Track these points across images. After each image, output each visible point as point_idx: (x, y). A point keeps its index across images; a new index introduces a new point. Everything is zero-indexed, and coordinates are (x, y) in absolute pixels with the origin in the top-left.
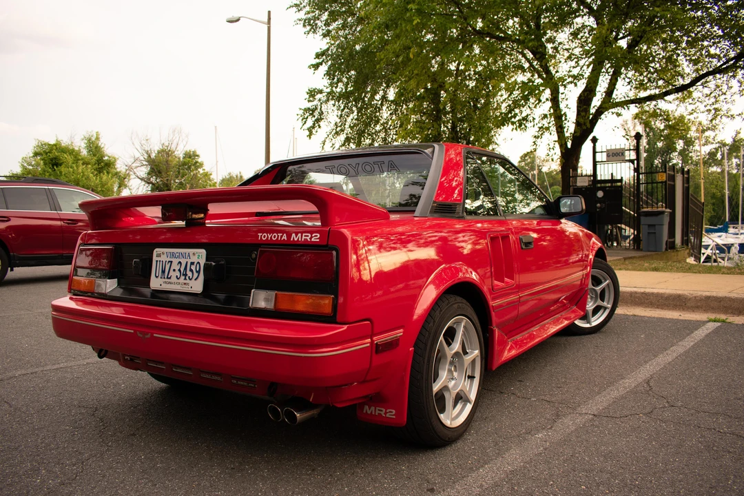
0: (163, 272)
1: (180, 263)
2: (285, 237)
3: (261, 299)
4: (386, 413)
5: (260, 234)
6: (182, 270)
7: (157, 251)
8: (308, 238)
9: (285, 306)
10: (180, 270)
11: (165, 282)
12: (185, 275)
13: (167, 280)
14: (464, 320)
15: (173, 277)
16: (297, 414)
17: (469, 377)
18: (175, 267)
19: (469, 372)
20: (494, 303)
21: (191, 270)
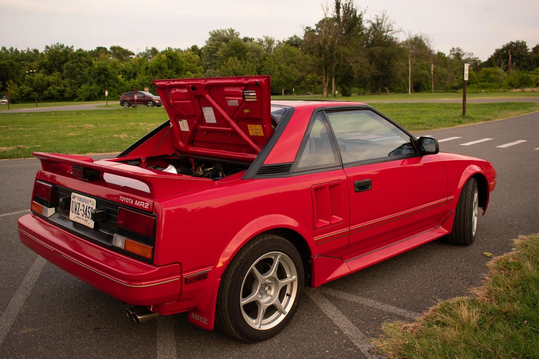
0: (76, 209)
1: (83, 205)
2: (132, 202)
3: (119, 242)
4: (202, 320)
5: (121, 197)
6: (85, 210)
7: (73, 194)
8: (143, 205)
9: (130, 249)
10: (83, 210)
11: (77, 217)
12: (86, 214)
13: (78, 215)
14: (280, 255)
15: (81, 215)
16: (139, 317)
17: (287, 295)
18: (81, 207)
19: (288, 291)
20: (316, 239)
21: (89, 212)
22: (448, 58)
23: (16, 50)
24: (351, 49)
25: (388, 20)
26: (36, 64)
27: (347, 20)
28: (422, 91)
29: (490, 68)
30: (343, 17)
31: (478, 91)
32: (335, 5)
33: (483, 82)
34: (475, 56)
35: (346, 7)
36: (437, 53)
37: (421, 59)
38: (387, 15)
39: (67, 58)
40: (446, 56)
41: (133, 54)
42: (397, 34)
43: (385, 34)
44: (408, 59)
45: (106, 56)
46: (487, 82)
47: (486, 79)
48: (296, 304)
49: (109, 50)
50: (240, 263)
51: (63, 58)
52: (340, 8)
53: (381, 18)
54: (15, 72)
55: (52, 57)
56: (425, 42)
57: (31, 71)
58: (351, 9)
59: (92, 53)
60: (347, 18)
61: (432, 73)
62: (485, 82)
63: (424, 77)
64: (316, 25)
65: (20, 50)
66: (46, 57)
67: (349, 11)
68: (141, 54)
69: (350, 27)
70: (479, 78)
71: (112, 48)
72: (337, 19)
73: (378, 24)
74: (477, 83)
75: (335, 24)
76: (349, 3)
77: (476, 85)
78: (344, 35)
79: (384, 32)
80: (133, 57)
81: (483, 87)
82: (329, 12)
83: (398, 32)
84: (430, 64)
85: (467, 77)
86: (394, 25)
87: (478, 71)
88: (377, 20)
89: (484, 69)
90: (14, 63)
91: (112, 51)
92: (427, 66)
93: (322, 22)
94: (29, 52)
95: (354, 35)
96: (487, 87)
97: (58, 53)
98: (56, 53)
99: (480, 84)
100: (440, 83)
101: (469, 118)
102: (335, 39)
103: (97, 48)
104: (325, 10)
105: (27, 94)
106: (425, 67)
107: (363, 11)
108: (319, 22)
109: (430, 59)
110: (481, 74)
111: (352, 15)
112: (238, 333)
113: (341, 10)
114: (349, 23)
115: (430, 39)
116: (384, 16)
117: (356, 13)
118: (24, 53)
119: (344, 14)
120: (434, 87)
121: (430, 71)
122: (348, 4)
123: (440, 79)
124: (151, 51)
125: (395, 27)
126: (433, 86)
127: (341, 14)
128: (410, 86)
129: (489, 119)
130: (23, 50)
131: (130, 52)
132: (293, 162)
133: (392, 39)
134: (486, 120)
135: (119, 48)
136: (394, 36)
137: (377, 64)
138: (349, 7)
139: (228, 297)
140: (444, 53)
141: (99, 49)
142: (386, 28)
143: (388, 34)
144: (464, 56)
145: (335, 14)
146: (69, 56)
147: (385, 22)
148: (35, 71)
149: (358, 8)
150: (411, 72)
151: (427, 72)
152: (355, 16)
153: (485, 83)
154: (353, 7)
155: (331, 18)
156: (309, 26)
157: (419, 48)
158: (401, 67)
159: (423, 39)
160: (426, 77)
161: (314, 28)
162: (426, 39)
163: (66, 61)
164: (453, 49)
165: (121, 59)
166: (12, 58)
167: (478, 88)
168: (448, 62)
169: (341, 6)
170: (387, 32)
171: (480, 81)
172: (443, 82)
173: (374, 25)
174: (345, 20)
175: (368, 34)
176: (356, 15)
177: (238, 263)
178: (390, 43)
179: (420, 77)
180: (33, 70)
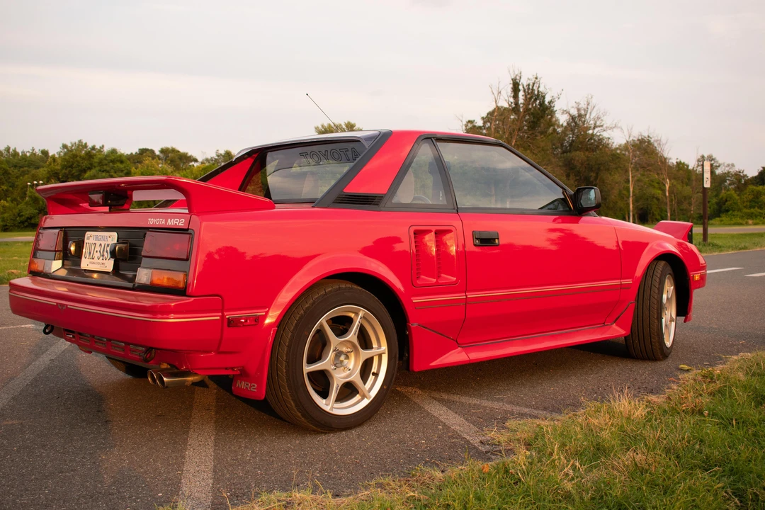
0: (90, 253)
1: (101, 245)
2: (164, 223)
3: (143, 276)
4: (251, 387)
5: (149, 220)
6: (102, 251)
7: (88, 234)
8: (177, 223)
10: (100, 251)
11: (91, 263)
12: (103, 256)
13: (92, 260)
14: (362, 312)
15: (96, 258)
16: (165, 379)
17: (374, 374)
18: (98, 248)
19: (374, 369)
20: (416, 300)
21: (107, 252)
22: (693, 171)
23: (15, 151)
24: (536, 155)
25: (595, 109)
26: (42, 172)
27: (530, 109)
28: (652, 221)
29: (761, 187)
30: (523, 104)
31: (741, 221)
32: (511, 86)
33: (750, 207)
34: (737, 168)
35: (529, 89)
36: (675, 164)
37: (650, 171)
38: (593, 101)
39: (91, 164)
40: (690, 168)
41: (196, 160)
42: (609, 131)
43: (590, 132)
44: (627, 171)
45: (154, 162)
46: (756, 208)
47: (754, 204)
48: (385, 387)
49: (157, 153)
50: (305, 312)
51: (85, 164)
52: (519, 90)
53: (585, 107)
54: (10, 184)
55: (68, 162)
56: (656, 145)
57: (35, 182)
58: (536, 93)
59: (131, 158)
60: (530, 106)
61: (667, 194)
62: (754, 207)
63: (655, 200)
64: (483, 118)
65: (19, 151)
66: (59, 161)
67: (534, 96)
68: (207, 160)
69: (535, 120)
70: (744, 202)
71: (162, 151)
72: (515, 109)
73: (580, 116)
74: (740, 210)
75: (512, 117)
76: (534, 84)
77: (739, 213)
78: (526, 133)
79: (589, 128)
80: (196, 164)
81: (751, 216)
82: (501, 97)
83: (611, 128)
84: (664, 179)
85: (709, 182)
86: (605, 117)
87: (742, 191)
88: (579, 110)
89: (751, 187)
90: (10, 170)
91: (162, 155)
92: (658, 183)
93: (491, 114)
94: (33, 154)
95: (542, 133)
96: (756, 216)
97: (77, 156)
98: (75, 156)
99: (745, 210)
100: (681, 210)
101: (714, 245)
102: (511, 137)
103: (140, 149)
104: (496, 93)
105: (28, 218)
106: (656, 185)
107: (556, 95)
108: (488, 114)
109: (664, 172)
110: (747, 196)
111: (538, 101)
112: (300, 412)
113: (521, 94)
114: (532, 114)
115: (663, 141)
116: (588, 104)
117: (544, 98)
118: (26, 155)
119: (525, 100)
120: (671, 215)
121: (664, 191)
122: (531, 84)
123: (679, 203)
124: (223, 156)
125: (607, 122)
126: (669, 215)
127: (521, 99)
128: (631, 214)
129: (745, 248)
130: (26, 150)
131: (190, 157)
132: (385, 194)
133: (603, 139)
134: (740, 249)
135: (173, 151)
136: (605, 135)
137: (578, 178)
138: (533, 89)
139: (287, 356)
140: (686, 162)
141: (143, 151)
142: (592, 122)
143: (595, 131)
144: (719, 169)
145: (512, 100)
146: (96, 160)
147: (591, 113)
148: (41, 182)
149: (548, 90)
150: (633, 192)
151: (660, 192)
152: (542, 104)
153: (752, 210)
154: (540, 89)
155: (505, 108)
156: (471, 119)
157: (646, 155)
158: (617, 183)
159: (652, 140)
160: (658, 199)
161: (480, 123)
162: (657, 141)
163: (90, 169)
164: (703, 157)
165: (177, 168)
166: (8, 162)
167: (742, 217)
168: (694, 178)
169: (521, 87)
170: (594, 128)
171: (745, 207)
172: (685, 208)
173: (573, 118)
174: (527, 110)
175: (564, 132)
176: (544, 102)
177: (302, 312)
178: (597, 146)
179: (647, 199)
180: (38, 182)
